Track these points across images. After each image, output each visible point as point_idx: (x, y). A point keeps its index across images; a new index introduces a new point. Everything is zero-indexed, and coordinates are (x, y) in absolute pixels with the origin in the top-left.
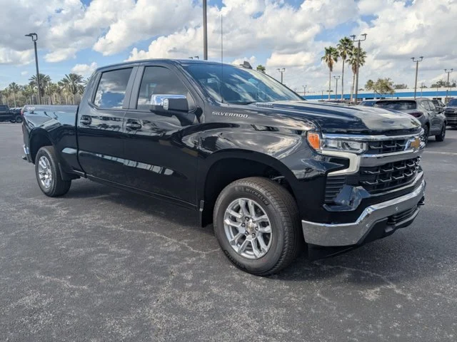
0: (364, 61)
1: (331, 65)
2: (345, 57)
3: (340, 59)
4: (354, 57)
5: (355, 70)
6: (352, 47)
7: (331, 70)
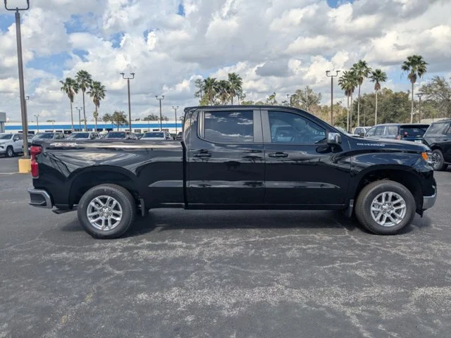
0: (104, 95)
1: (71, 96)
2: (84, 89)
3: (80, 91)
4: (94, 90)
5: (97, 103)
6: (91, 80)
7: (72, 101)
